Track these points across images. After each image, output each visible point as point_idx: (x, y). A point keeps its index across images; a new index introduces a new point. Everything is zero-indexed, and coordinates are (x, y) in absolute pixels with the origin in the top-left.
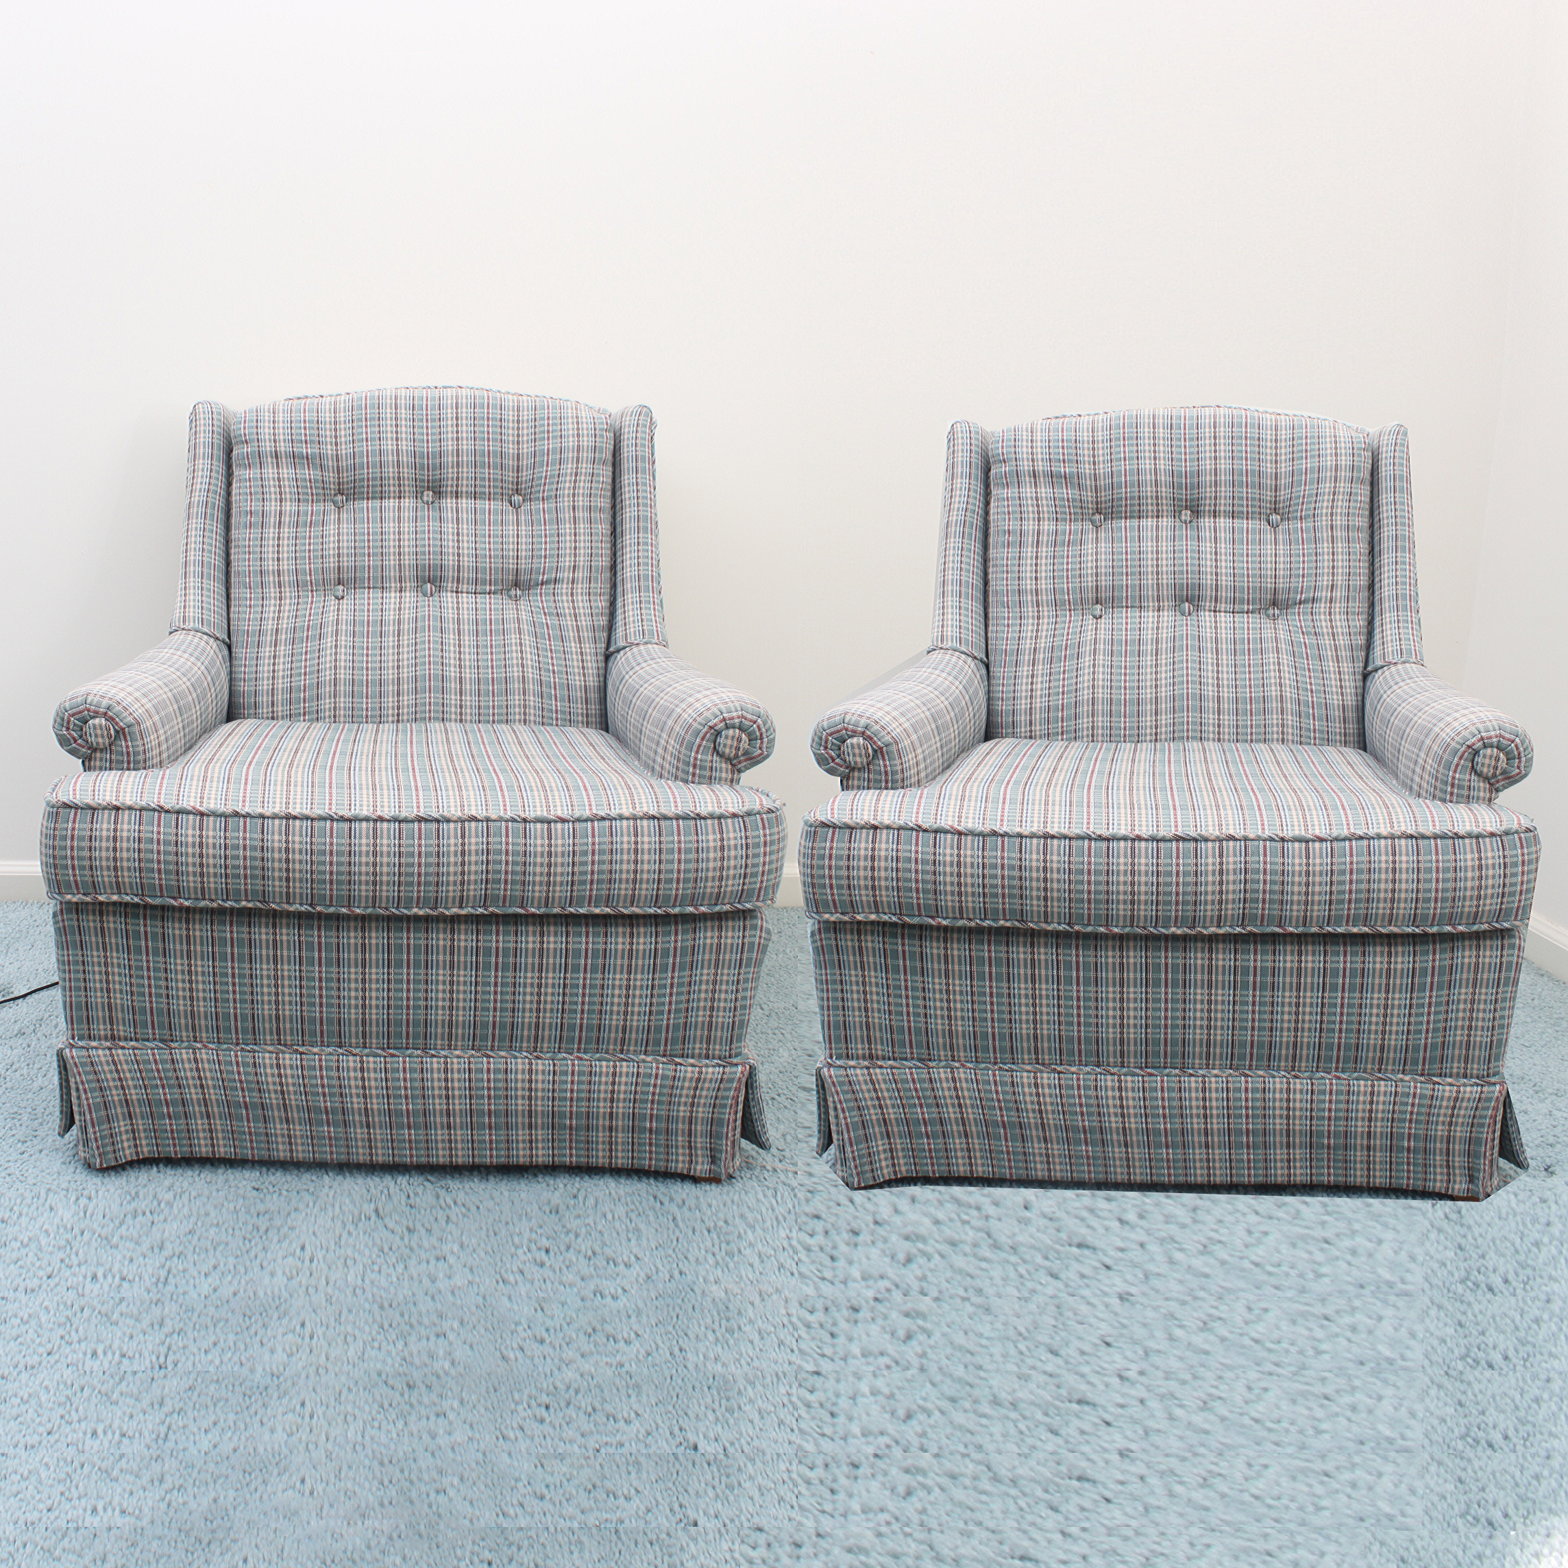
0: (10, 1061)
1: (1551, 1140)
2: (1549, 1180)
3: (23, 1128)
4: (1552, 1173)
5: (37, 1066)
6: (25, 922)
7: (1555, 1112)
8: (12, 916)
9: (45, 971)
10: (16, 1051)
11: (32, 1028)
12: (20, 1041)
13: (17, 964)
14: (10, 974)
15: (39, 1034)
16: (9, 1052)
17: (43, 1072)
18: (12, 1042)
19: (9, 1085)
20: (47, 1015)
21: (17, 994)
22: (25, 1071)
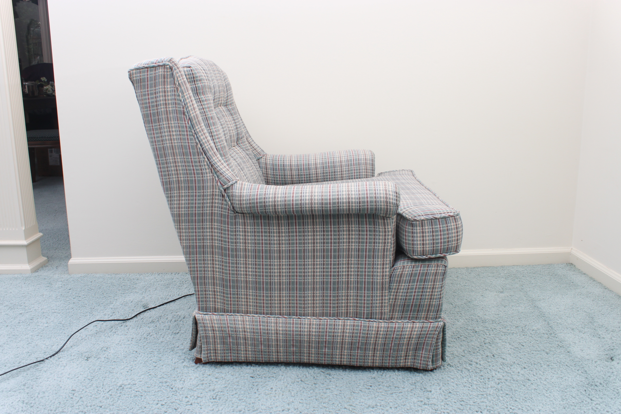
0: (149, 332)
1: (612, 348)
2: (612, 362)
3: (155, 357)
4: (613, 360)
5: (160, 334)
6: (153, 280)
7: (613, 338)
8: (147, 278)
9: (161, 298)
10: (151, 328)
11: (157, 319)
12: (153, 325)
13: (150, 296)
14: (147, 300)
15: (160, 322)
16: (148, 329)
17: (162, 336)
18: (149, 325)
19: (149, 341)
20: (163, 315)
21: (150, 307)
22: (155, 336)
